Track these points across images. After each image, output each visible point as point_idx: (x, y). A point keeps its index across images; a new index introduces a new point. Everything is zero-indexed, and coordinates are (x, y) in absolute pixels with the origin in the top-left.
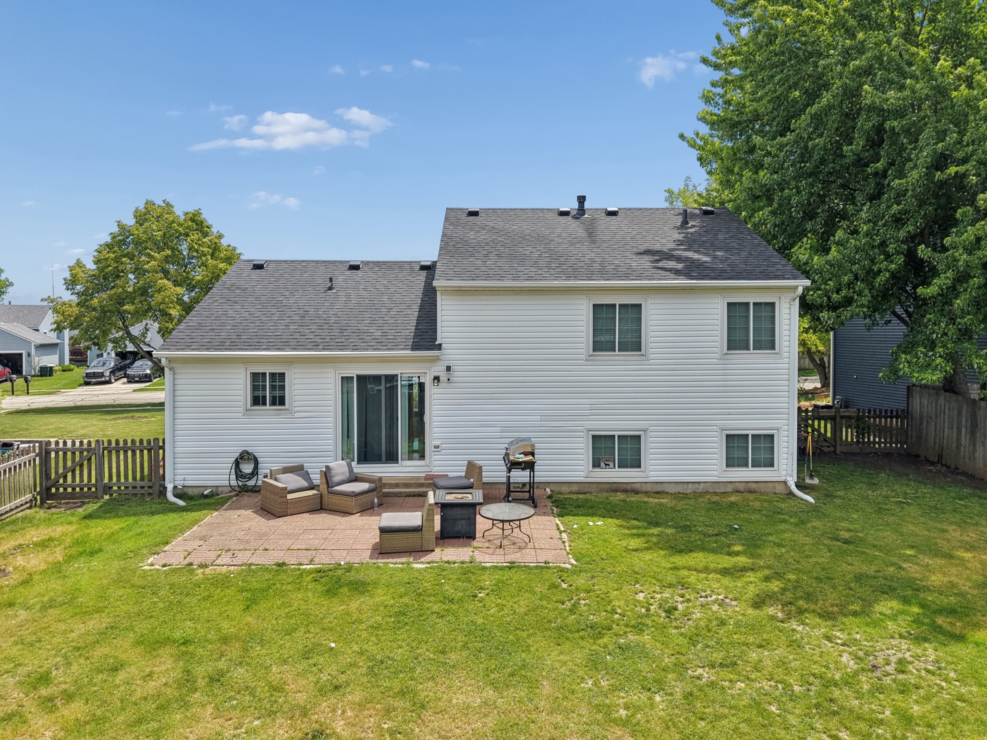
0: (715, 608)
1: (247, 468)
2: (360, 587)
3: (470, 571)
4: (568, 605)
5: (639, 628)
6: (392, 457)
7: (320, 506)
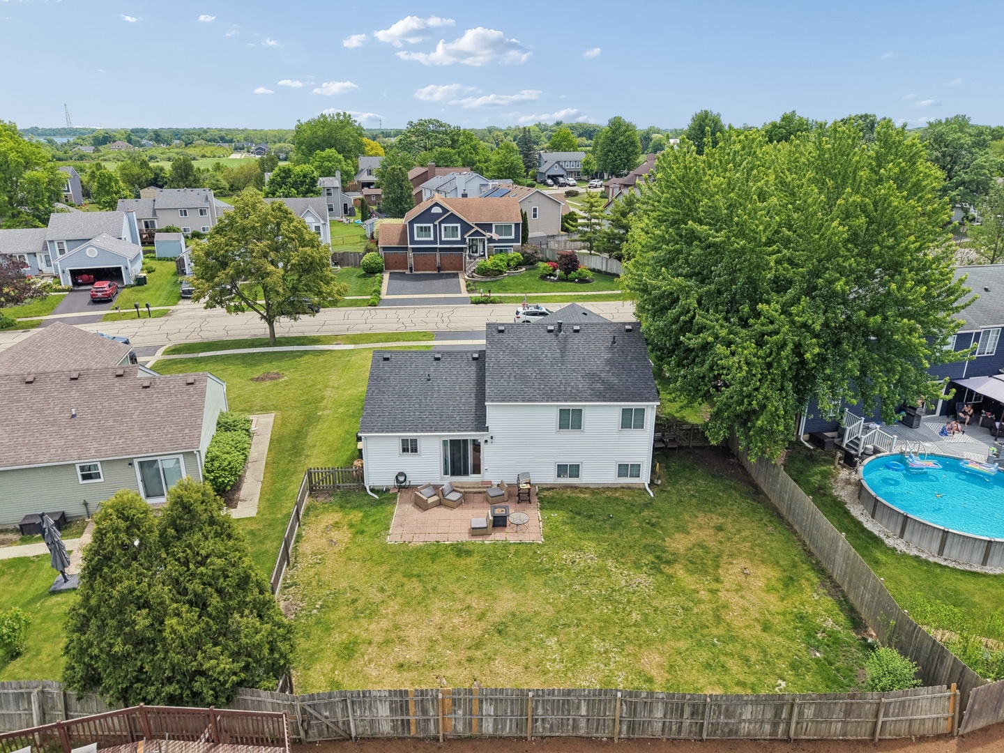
0: (589, 561)
1: (402, 479)
2: (469, 553)
3: (506, 545)
4: (539, 561)
5: (561, 570)
6: (466, 473)
7: (440, 504)
